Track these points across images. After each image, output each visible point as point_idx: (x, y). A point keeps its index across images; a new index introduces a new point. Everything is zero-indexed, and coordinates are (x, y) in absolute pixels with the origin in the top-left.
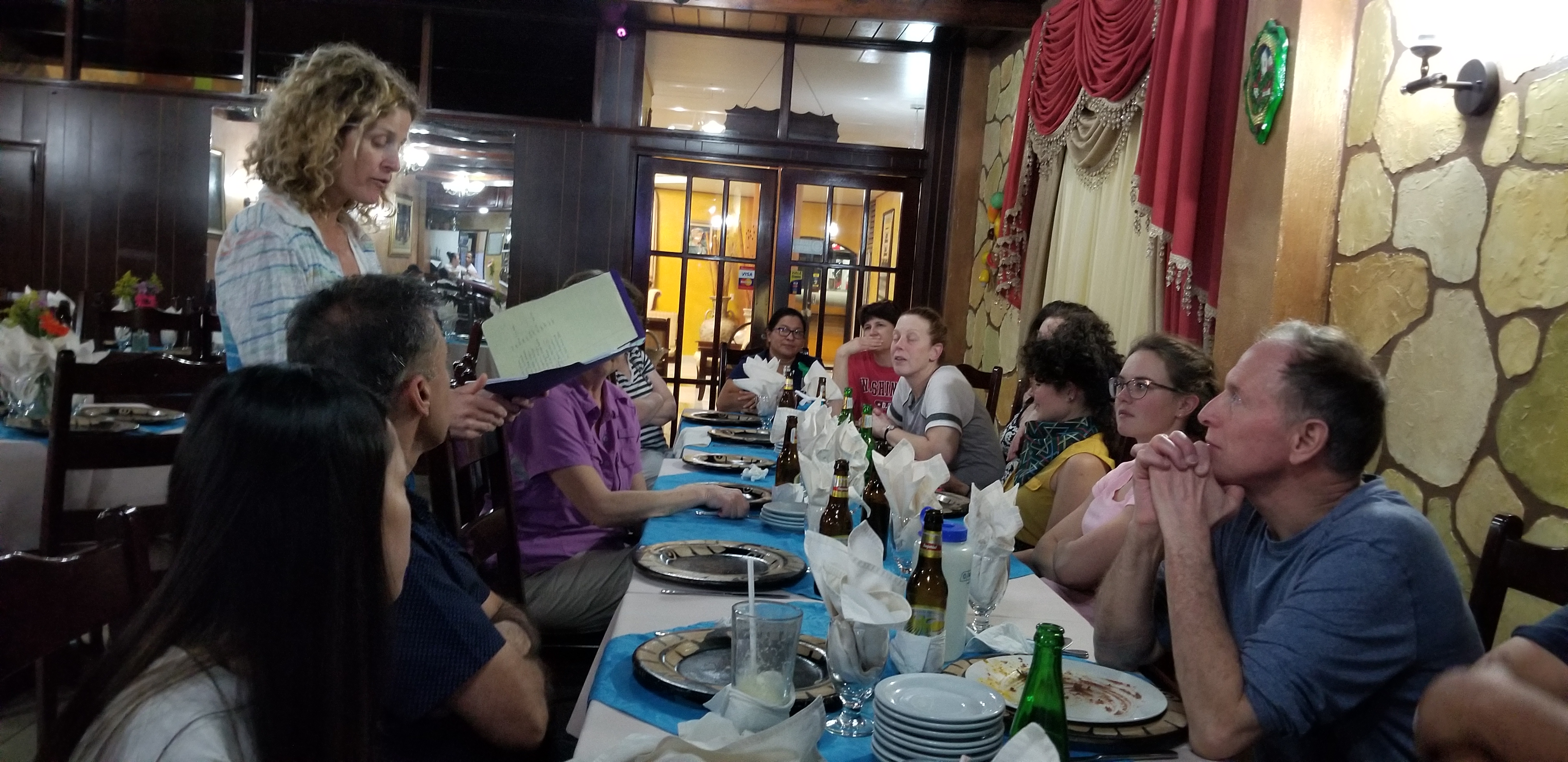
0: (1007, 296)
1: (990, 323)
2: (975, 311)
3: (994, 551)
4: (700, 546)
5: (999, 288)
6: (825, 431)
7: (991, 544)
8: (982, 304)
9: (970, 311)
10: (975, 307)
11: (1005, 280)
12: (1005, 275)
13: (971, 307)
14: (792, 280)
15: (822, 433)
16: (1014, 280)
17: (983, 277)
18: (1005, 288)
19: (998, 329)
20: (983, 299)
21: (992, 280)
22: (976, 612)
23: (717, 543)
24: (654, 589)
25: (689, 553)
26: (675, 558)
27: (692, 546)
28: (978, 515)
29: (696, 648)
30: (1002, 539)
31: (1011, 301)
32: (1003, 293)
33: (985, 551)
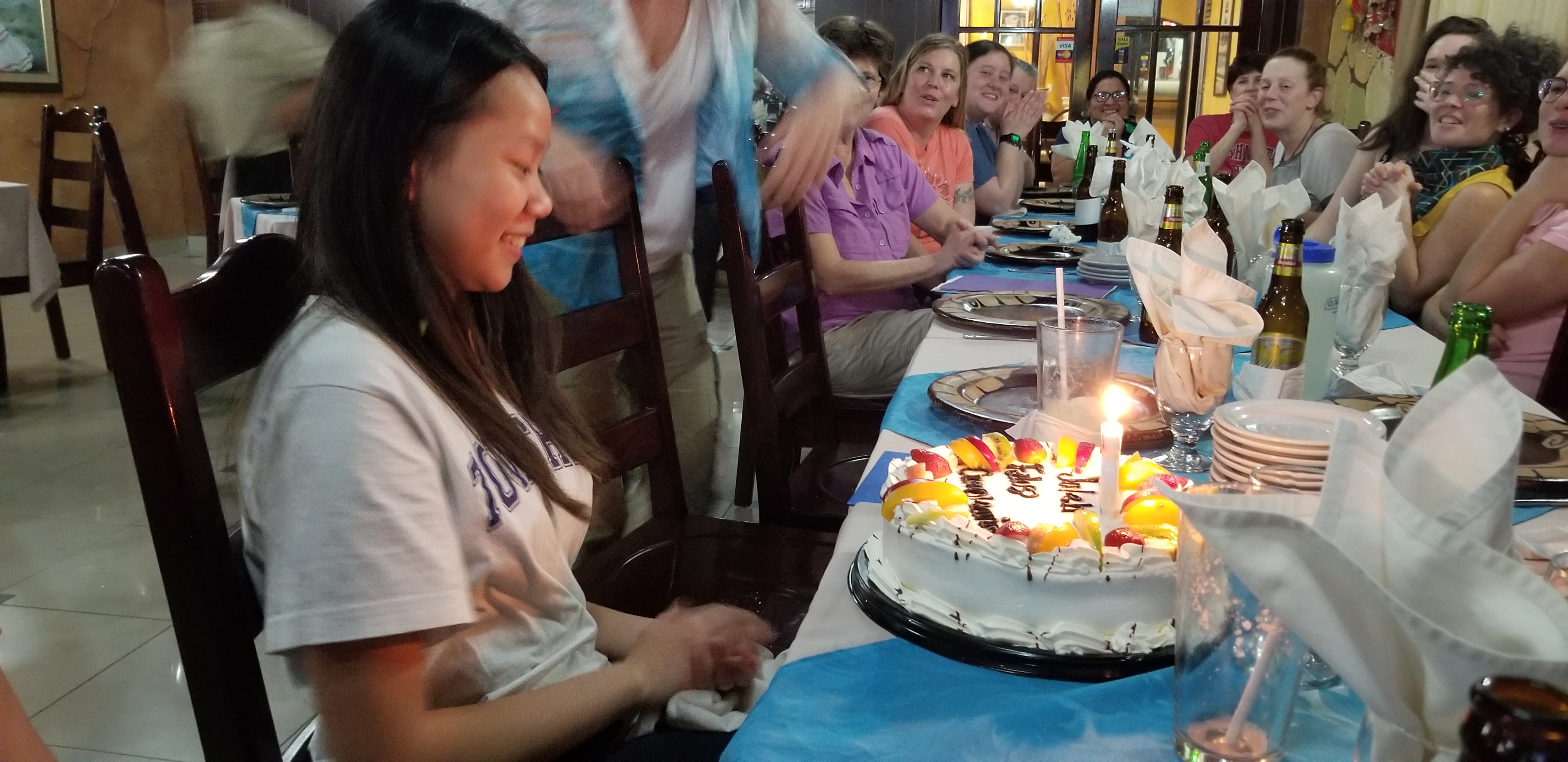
0: (1377, 42)
1: (1354, 80)
2: (1335, 69)
3: (1368, 279)
4: (1008, 297)
5: (1367, 32)
6: (1155, 177)
7: (1364, 269)
8: (1345, 59)
9: (1330, 70)
10: (1335, 64)
11: (1376, 21)
12: (1375, 16)
13: (1331, 66)
14: (1117, 47)
15: (1151, 179)
16: (1387, 21)
17: (1347, 25)
18: (1375, 32)
19: (1363, 86)
20: (1345, 54)
21: (1358, 28)
22: (1343, 354)
23: (1027, 293)
24: (956, 336)
25: (995, 303)
26: (980, 307)
27: (998, 296)
28: (1349, 236)
29: (1001, 385)
30: (1379, 265)
31: (1382, 48)
32: (1372, 38)
33: (1356, 280)
